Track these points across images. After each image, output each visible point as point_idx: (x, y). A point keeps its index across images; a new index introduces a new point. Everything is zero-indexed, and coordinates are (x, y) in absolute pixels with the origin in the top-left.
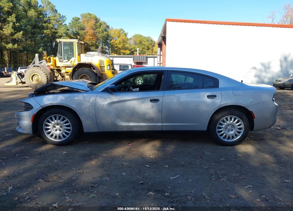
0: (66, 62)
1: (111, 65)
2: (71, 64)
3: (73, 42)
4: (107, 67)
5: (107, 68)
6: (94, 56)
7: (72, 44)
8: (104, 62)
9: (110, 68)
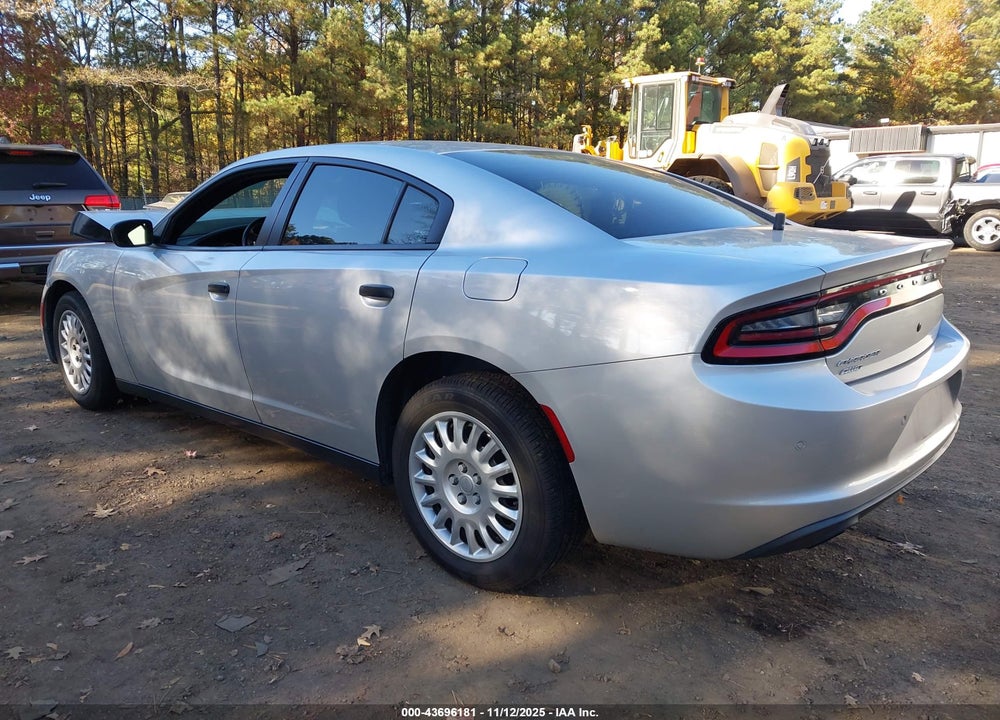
0: (648, 157)
1: (803, 162)
2: (659, 165)
3: (673, 85)
4: (788, 169)
5: (787, 173)
6: (744, 128)
7: (667, 90)
8: (776, 150)
9: (798, 173)
